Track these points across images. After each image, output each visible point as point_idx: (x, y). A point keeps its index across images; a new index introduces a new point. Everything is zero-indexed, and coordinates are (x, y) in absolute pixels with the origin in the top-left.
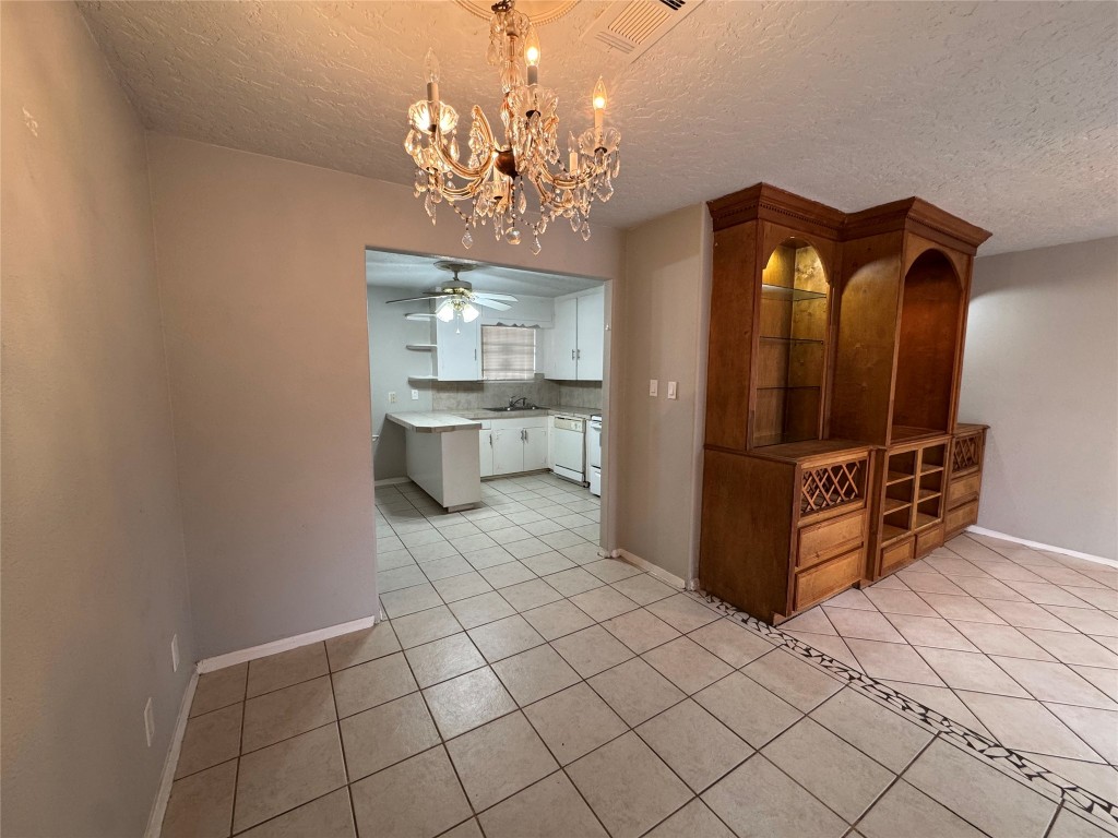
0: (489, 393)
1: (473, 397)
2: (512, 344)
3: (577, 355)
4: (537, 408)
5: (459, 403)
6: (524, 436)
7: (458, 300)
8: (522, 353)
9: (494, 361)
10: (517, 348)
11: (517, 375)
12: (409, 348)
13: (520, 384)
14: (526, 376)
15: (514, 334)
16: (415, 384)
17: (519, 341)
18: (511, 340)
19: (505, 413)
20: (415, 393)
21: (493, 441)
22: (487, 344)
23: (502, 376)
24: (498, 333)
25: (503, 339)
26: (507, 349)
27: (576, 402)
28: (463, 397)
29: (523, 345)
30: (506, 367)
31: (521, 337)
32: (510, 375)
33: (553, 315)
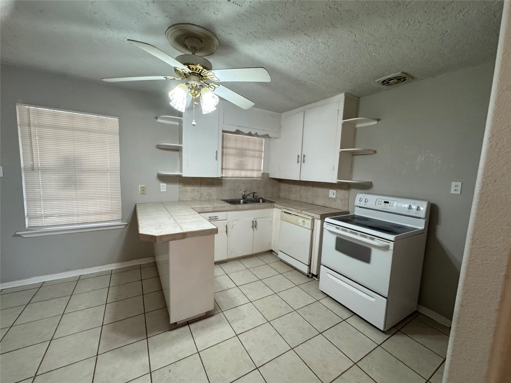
0: (226, 187)
1: (213, 190)
2: (246, 150)
3: (302, 159)
4: (264, 201)
5: (201, 195)
6: (254, 225)
7: (194, 82)
8: (254, 156)
9: (231, 162)
10: (251, 153)
11: (249, 174)
12: (159, 147)
13: (251, 181)
14: (255, 174)
15: (249, 141)
16: (163, 178)
17: (251, 146)
18: (245, 146)
19: (239, 206)
20: (163, 186)
21: (228, 231)
22: (226, 148)
23: (237, 174)
24: (236, 140)
25: (239, 145)
26: (242, 153)
27: (293, 197)
28: (205, 190)
29: (255, 150)
30: (241, 167)
31: (254, 144)
32: (243, 174)
33: (280, 127)
